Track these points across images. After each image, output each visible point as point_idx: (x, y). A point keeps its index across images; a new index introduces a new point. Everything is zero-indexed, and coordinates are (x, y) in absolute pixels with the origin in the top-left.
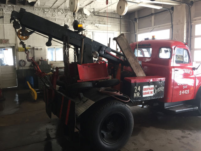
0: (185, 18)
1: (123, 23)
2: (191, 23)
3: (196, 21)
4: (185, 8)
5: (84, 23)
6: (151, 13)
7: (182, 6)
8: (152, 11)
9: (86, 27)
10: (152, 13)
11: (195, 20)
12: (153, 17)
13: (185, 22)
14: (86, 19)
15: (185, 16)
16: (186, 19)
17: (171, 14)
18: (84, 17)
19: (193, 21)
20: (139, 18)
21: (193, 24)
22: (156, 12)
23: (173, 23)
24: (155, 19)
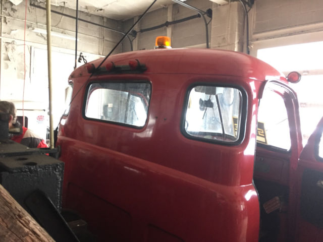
0: (237, 33)
1: (108, 39)
2: (248, 45)
3: (258, 42)
4: (236, 10)
5: (5, 21)
6: (165, 22)
7: (230, 6)
8: (167, 17)
9: (12, 32)
10: (167, 22)
11: (257, 39)
12: (169, 30)
13: (236, 41)
14: (11, 13)
15: (237, 30)
16: (239, 35)
17: (207, 25)
18: (6, 9)
19: (252, 40)
20: (142, 31)
21: (252, 47)
22: (175, 20)
23: (209, 43)
24: (172, 34)
